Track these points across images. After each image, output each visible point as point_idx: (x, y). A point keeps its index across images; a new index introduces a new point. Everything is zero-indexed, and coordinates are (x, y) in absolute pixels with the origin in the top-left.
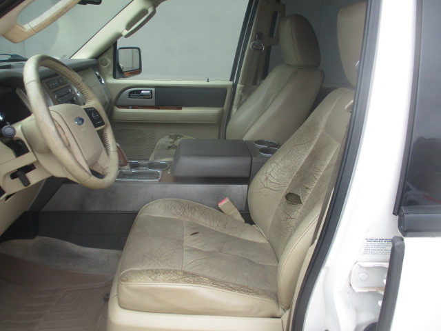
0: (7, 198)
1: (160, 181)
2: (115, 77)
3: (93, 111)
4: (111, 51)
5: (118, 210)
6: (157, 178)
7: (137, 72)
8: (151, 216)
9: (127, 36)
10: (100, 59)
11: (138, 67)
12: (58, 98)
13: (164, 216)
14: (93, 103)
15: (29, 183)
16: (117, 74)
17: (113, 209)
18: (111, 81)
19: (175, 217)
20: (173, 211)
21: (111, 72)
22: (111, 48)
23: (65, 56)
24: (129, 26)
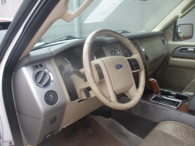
0: (80, 101)
1: (177, 108)
2: (174, 40)
3: (134, 60)
4: (173, 26)
5: (148, 118)
6: (176, 106)
7: (189, 37)
8: (163, 131)
9: (181, 17)
10: (166, 31)
11: (191, 35)
12: (126, 52)
13: (172, 134)
14: (136, 56)
15: (89, 96)
16: (176, 39)
17: (145, 117)
18: (171, 42)
19: (179, 138)
20: (179, 133)
21: (172, 38)
22: (173, 24)
23: (148, 30)
24: (183, 11)
